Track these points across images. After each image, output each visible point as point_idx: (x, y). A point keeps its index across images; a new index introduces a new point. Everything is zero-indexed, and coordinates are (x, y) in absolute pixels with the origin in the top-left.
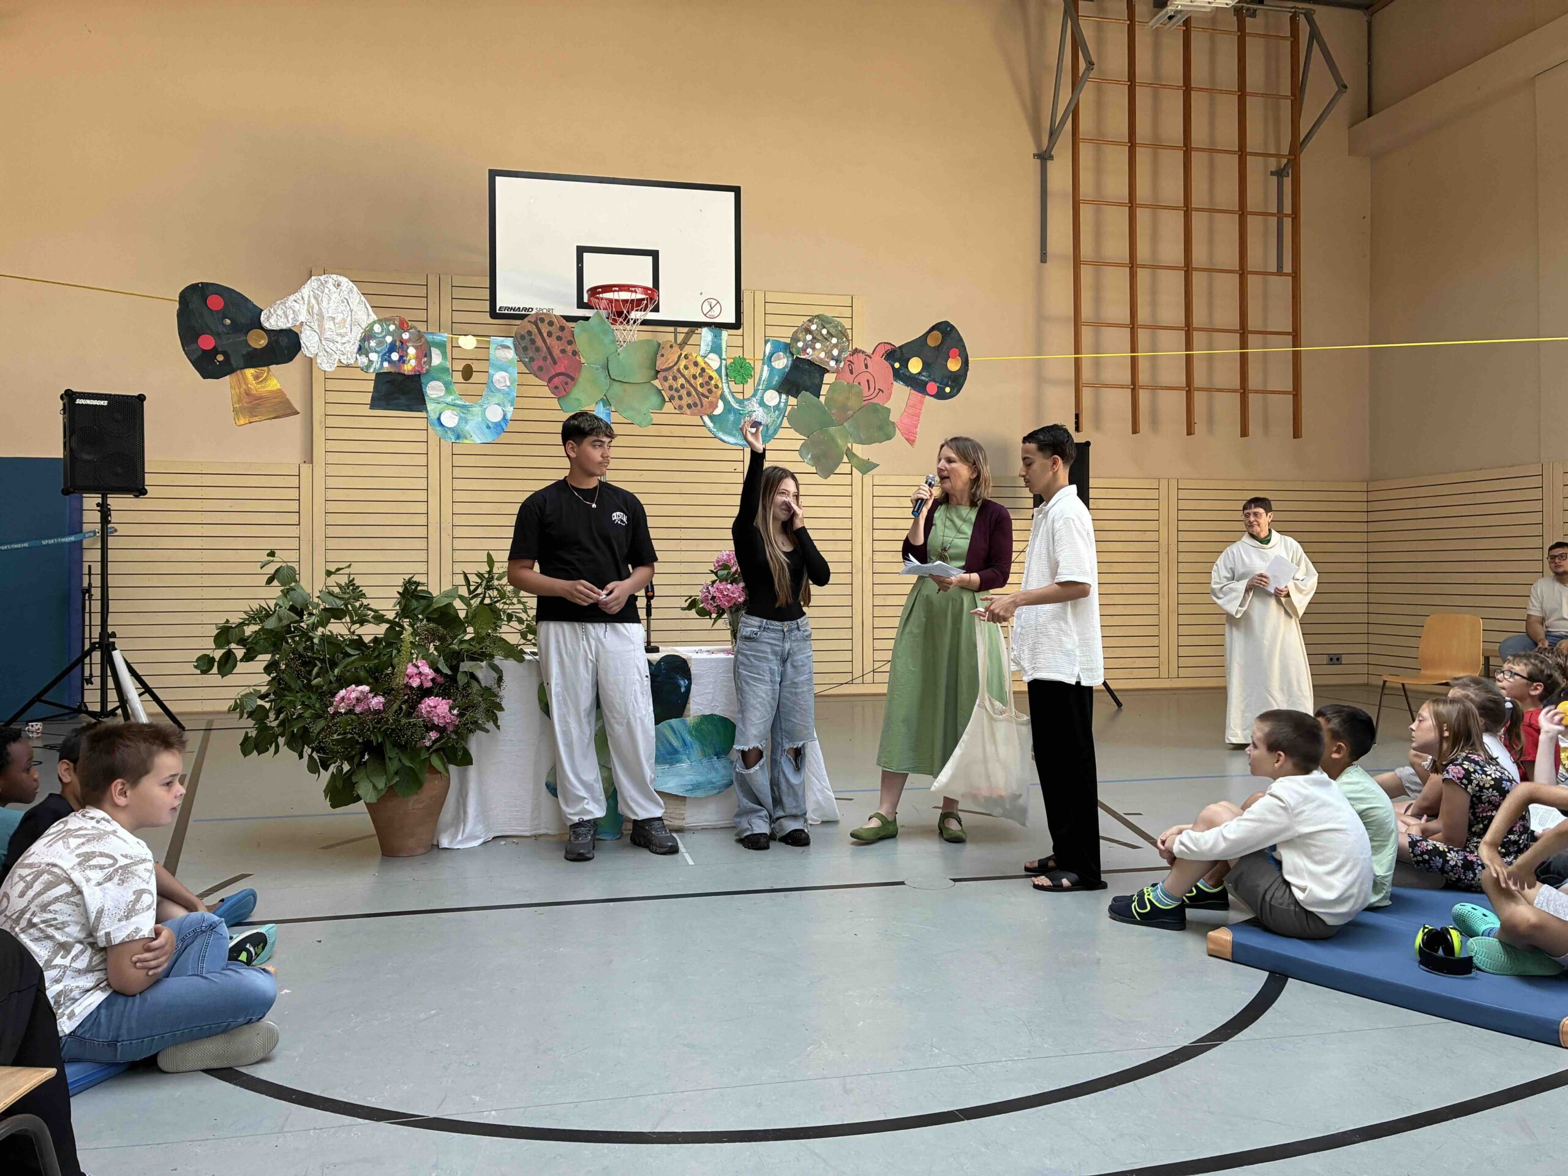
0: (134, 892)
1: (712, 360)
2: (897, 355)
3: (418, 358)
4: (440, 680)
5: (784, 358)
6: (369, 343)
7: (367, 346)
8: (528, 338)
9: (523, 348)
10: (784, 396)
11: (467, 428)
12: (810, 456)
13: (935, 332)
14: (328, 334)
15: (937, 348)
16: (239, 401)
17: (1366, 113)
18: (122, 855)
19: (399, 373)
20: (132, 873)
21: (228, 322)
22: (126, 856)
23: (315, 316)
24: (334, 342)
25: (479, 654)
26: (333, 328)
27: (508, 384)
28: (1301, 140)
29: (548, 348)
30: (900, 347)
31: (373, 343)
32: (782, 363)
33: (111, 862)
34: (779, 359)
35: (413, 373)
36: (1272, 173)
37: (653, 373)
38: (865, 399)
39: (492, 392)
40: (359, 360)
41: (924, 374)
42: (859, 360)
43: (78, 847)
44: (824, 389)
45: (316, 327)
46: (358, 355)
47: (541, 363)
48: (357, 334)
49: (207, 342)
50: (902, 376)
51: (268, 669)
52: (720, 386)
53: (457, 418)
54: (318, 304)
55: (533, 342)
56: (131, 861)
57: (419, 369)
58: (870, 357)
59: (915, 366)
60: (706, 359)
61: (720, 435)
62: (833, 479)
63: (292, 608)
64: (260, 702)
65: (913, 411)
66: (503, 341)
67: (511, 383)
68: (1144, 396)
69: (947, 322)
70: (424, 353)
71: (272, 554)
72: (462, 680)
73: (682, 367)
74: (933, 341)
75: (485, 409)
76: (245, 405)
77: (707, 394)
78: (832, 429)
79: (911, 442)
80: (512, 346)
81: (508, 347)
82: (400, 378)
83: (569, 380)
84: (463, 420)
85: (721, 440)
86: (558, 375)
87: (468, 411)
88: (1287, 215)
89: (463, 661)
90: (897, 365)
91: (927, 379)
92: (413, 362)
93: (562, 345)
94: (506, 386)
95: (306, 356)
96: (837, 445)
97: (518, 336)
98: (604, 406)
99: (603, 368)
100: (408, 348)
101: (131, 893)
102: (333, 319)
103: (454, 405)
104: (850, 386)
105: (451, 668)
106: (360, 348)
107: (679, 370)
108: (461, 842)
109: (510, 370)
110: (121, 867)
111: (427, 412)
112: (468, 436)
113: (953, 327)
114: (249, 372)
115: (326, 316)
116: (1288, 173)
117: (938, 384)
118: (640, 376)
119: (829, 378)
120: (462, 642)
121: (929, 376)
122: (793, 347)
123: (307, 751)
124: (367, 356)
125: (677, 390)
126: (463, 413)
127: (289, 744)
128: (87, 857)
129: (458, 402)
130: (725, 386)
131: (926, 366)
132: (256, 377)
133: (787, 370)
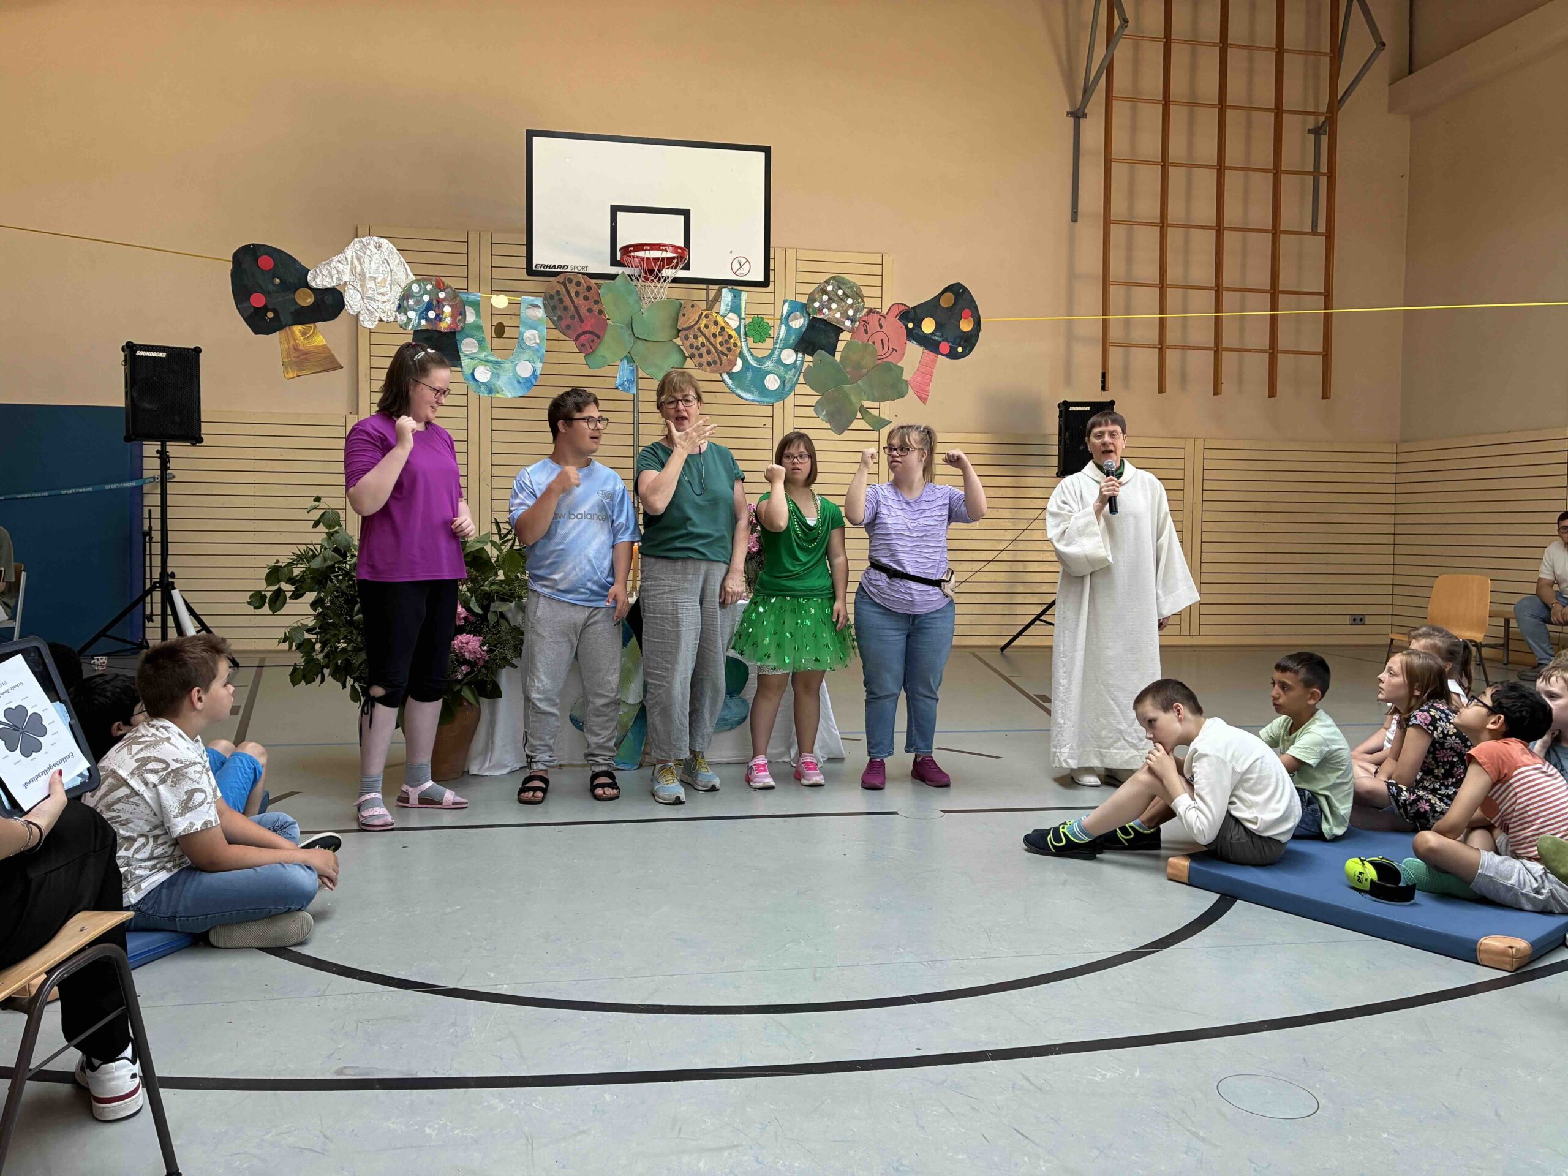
0: (186, 793)
1: (731, 319)
2: (910, 316)
3: (453, 316)
4: (472, 618)
5: (801, 318)
6: (408, 302)
7: (405, 305)
8: (557, 298)
9: (552, 307)
10: (800, 355)
11: (500, 383)
12: (824, 413)
13: (948, 294)
14: (370, 294)
15: (950, 309)
16: (288, 356)
17: (1407, 71)
18: (173, 760)
19: (436, 331)
20: (183, 775)
21: (278, 281)
22: (176, 761)
23: (358, 276)
24: (374, 300)
25: (508, 596)
26: (374, 287)
27: (538, 341)
28: (1339, 98)
29: (576, 307)
30: (914, 308)
31: (411, 302)
32: (799, 322)
33: (164, 766)
34: (796, 318)
35: (448, 331)
36: (1310, 131)
37: (675, 332)
38: (879, 357)
39: (522, 348)
40: (399, 318)
41: (937, 334)
42: (874, 320)
43: (137, 753)
44: (841, 346)
45: (359, 288)
46: (397, 314)
47: (568, 321)
48: (397, 292)
49: (258, 300)
50: (915, 335)
51: (314, 605)
52: (739, 344)
53: (490, 373)
54: (361, 264)
55: (561, 301)
56: (181, 765)
57: (455, 327)
58: (885, 317)
59: (928, 326)
60: (726, 319)
61: (738, 391)
62: (847, 435)
63: (336, 550)
64: (307, 636)
65: (926, 372)
66: (532, 300)
67: (540, 341)
68: (1172, 356)
69: (959, 283)
70: (459, 312)
71: (318, 499)
72: (492, 618)
73: (702, 326)
74: (947, 301)
75: (516, 365)
76: (293, 359)
77: (726, 352)
78: (847, 387)
79: (924, 400)
80: (541, 305)
81: (537, 306)
82: (436, 335)
83: (595, 338)
84: (495, 375)
85: (739, 396)
86: (584, 333)
87: (500, 366)
88: (1323, 174)
89: (494, 601)
90: (911, 325)
91: (940, 339)
92: (449, 320)
93: (589, 304)
94: (536, 343)
95: (349, 314)
96: (851, 403)
97: (548, 296)
98: (628, 363)
99: (627, 326)
100: (444, 306)
101: (184, 794)
102: (375, 278)
103: (487, 361)
104: (865, 346)
105: (482, 607)
106: (399, 307)
107: (699, 329)
108: (490, 768)
109: (540, 328)
110: (172, 771)
111: (462, 368)
112: (500, 391)
113: (965, 289)
114: (297, 329)
115: (368, 275)
116: (1325, 131)
117: (950, 344)
118: (662, 335)
119: (845, 336)
120: (493, 583)
121: (942, 336)
122: (809, 308)
123: (350, 681)
124: (406, 314)
125: (698, 349)
126: (496, 369)
127: (334, 675)
128: (145, 761)
129: (491, 358)
130: (744, 344)
131: (939, 326)
132: (304, 334)
133: (804, 330)
